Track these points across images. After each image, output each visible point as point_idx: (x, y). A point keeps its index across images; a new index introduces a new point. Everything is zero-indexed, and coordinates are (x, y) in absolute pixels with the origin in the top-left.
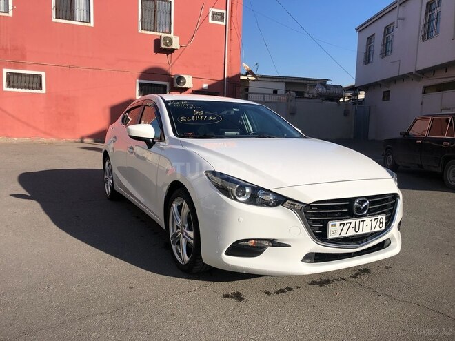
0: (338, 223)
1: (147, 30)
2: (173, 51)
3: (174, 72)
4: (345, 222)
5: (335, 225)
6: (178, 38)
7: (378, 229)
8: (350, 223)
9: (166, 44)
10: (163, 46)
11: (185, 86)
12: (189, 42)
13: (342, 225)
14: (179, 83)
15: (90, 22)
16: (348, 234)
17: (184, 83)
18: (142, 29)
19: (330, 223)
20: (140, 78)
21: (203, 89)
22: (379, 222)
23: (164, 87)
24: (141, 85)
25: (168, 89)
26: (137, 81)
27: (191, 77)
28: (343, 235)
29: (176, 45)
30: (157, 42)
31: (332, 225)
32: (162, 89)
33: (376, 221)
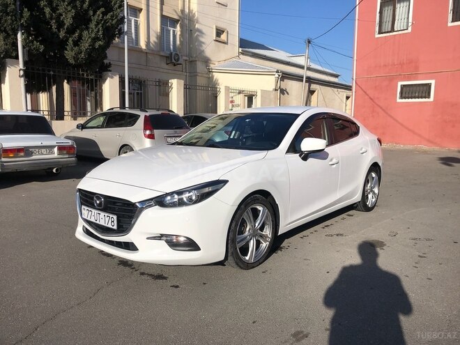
4: (89, 209)
5: (85, 209)
7: (110, 225)
8: (92, 212)
16: (91, 220)
19: (83, 207)
22: (110, 221)
28: (89, 219)
33: (108, 218)
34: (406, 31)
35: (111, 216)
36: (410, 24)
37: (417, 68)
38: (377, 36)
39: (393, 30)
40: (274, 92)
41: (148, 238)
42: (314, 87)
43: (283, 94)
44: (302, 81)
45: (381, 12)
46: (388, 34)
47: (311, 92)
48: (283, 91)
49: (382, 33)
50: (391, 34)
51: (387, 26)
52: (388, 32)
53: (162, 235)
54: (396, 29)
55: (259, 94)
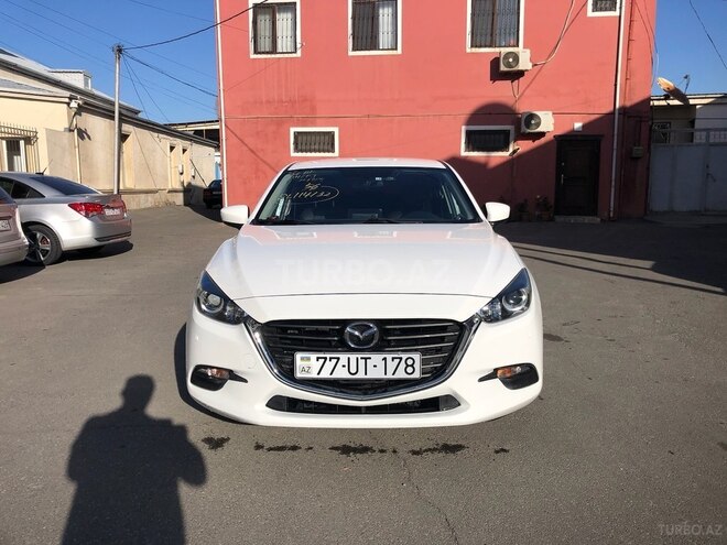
0: (313, 356)
1: (481, 47)
2: (521, 74)
3: (523, 108)
4: (328, 356)
5: (309, 359)
6: (528, 51)
7: (401, 374)
8: (338, 359)
9: (508, 65)
10: (503, 68)
11: (540, 129)
12: (550, 56)
13: (322, 361)
14: (528, 125)
15: (396, 49)
16: (335, 376)
17: (538, 125)
18: (472, 46)
19: (298, 356)
20: (469, 123)
21: (573, 131)
22: (403, 365)
23: (507, 133)
24: (469, 133)
25: (512, 136)
26: (464, 128)
27: (550, 113)
28: (325, 374)
29: (525, 63)
30: (495, 62)
31: (302, 359)
32: (502, 136)
33: (397, 361)
34: (294, 55)
35: (405, 356)
36: (299, 46)
37: (313, 109)
38: (253, 56)
39: (274, 50)
40: (67, 134)
41: (481, 380)
42: (126, 128)
43: (83, 138)
44: (112, 118)
45: (255, 22)
46: (269, 56)
47: (123, 137)
48: (82, 134)
49: (260, 53)
50: (273, 56)
51: (265, 44)
52: (268, 53)
53: (496, 370)
54: (279, 50)
55: (42, 136)
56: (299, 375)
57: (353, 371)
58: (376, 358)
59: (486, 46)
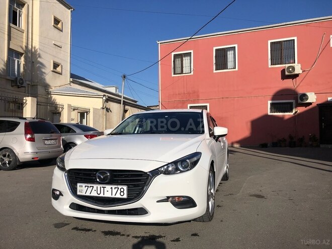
0: (84, 185)
1: (276, 64)
2: (297, 75)
3: (300, 91)
4: (89, 185)
5: (82, 186)
6: (300, 65)
7: (118, 196)
8: (93, 187)
9: (289, 72)
10: (287, 73)
11: (308, 101)
12: (313, 66)
13: (87, 187)
14: (302, 100)
15: (235, 68)
16: (92, 195)
17: (307, 99)
18: (271, 65)
19: (79, 185)
20: (273, 99)
21: (327, 101)
22: (119, 191)
23: (291, 104)
24: (272, 104)
25: (294, 106)
26: (270, 102)
27: (313, 93)
28: (88, 194)
29: (298, 70)
30: (283, 71)
31: (80, 186)
32: (289, 105)
33: (117, 189)
34: (190, 74)
35: (120, 187)
36: (192, 70)
37: (198, 96)
38: (173, 75)
39: (182, 73)
40: (102, 110)
41: (158, 202)
42: (127, 107)
43: (108, 112)
44: (120, 103)
45: (174, 62)
46: (180, 75)
47: (125, 111)
48: (108, 110)
49: (176, 74)
50: (181, 75)
51: (178, 70)
52: (179, 74)
53: (168, 197)
54: (184, 72)
55: (91, 111)
56: (78, 193)
57: (99, 193)
58: (108, 187)
59: (278, 64)
